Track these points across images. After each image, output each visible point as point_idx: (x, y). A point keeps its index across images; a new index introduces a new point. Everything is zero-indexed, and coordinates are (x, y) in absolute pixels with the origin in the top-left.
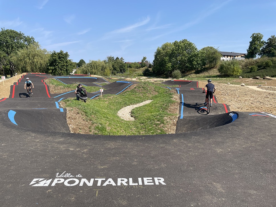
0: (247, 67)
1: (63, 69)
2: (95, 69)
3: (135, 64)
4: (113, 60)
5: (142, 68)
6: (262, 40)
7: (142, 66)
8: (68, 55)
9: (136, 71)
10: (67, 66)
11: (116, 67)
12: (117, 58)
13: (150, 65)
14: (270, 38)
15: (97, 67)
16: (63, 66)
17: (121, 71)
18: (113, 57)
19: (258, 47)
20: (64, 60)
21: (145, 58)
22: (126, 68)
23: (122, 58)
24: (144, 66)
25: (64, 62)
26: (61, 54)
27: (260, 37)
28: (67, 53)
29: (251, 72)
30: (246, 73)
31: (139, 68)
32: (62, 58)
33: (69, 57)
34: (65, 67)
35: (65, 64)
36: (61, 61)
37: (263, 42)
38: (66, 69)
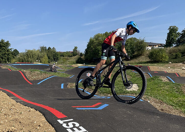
0: (172, 54)
1: (4, 57)
2: (31, 57)
3: (67, 53)
4: (46, 50)
5: (74, 56)
6: (177, 32)
7: (74, 55)
8: (9, 44)
9: (68, 59)
10: (8, 54)
11: (50, 56)
12: (49, 48)
13: (81, 54)
14: (184, 30)
15: (33, 56)
16: (5, 54)
17: (54, 60)
18: (46, 47)
19: (174, 38)
20: (5, 48)
21: (76, 48)
22: (59, 56)
23: (54, 48)
24: (76, 55)
25: (6, 51)
26: (2, 43)
27: (176, 29)
28: (8, 42)
29: (176, 58)
30: (172, 59)
31: (71, 57)
32: (4, 47)
33: (10, 46)
34: (6, 56)
35: (7, 53)
36: (2, 50)
37: (178, 34)
38: (8, 58)
